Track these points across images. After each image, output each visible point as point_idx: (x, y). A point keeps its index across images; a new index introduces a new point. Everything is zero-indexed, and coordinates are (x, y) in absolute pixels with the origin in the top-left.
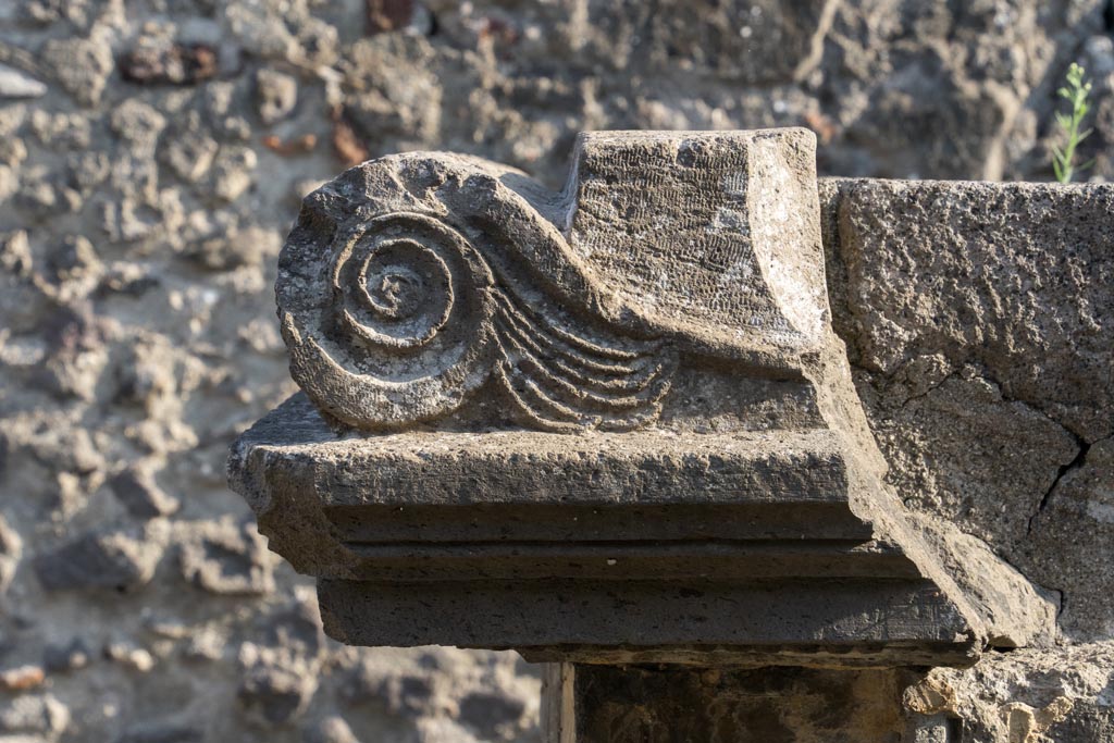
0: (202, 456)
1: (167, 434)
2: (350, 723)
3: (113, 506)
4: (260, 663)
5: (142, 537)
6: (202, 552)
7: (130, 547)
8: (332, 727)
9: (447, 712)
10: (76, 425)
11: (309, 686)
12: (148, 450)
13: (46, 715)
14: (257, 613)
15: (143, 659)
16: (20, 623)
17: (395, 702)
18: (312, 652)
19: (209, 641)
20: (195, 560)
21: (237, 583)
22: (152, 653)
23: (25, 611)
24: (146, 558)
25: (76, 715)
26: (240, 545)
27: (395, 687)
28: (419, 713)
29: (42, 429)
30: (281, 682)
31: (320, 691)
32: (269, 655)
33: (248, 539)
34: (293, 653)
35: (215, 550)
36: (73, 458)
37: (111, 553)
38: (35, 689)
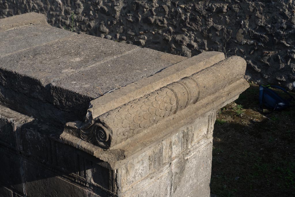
0: (159, 8)
1: (155, 5)
2: (174, 45)
3: (150, 13)
4: (165, 35)
5: (152, 18)
6: (159, 21)
7: (151, 19)
8: (172, 45)
9: (185, 45)
10: (146, 2)
11: (170, 39)
12: (153, 7)
13: (144, 37)
14: (165, 29)
15: (154, 33)
16: (141, 26)
17: (179, 43)
18: (171, 35)
19: (160, 32)
20: (158, 22)
21: (162, 25)
22: (155, 32)
23: (142, 25)
24: (153, 20)
25: (148, 38)
26: (162, 20)
27: (179, 41)
28: (182, 45)
29: (142, 3)
30: (167, 38)
31: (172, 40)
32: (166, 35)
33: (163, 20)
34: (169, 35)
35: (160, 20)
36: (145, 7)
37: (149, 19)
38: (143, 34)
